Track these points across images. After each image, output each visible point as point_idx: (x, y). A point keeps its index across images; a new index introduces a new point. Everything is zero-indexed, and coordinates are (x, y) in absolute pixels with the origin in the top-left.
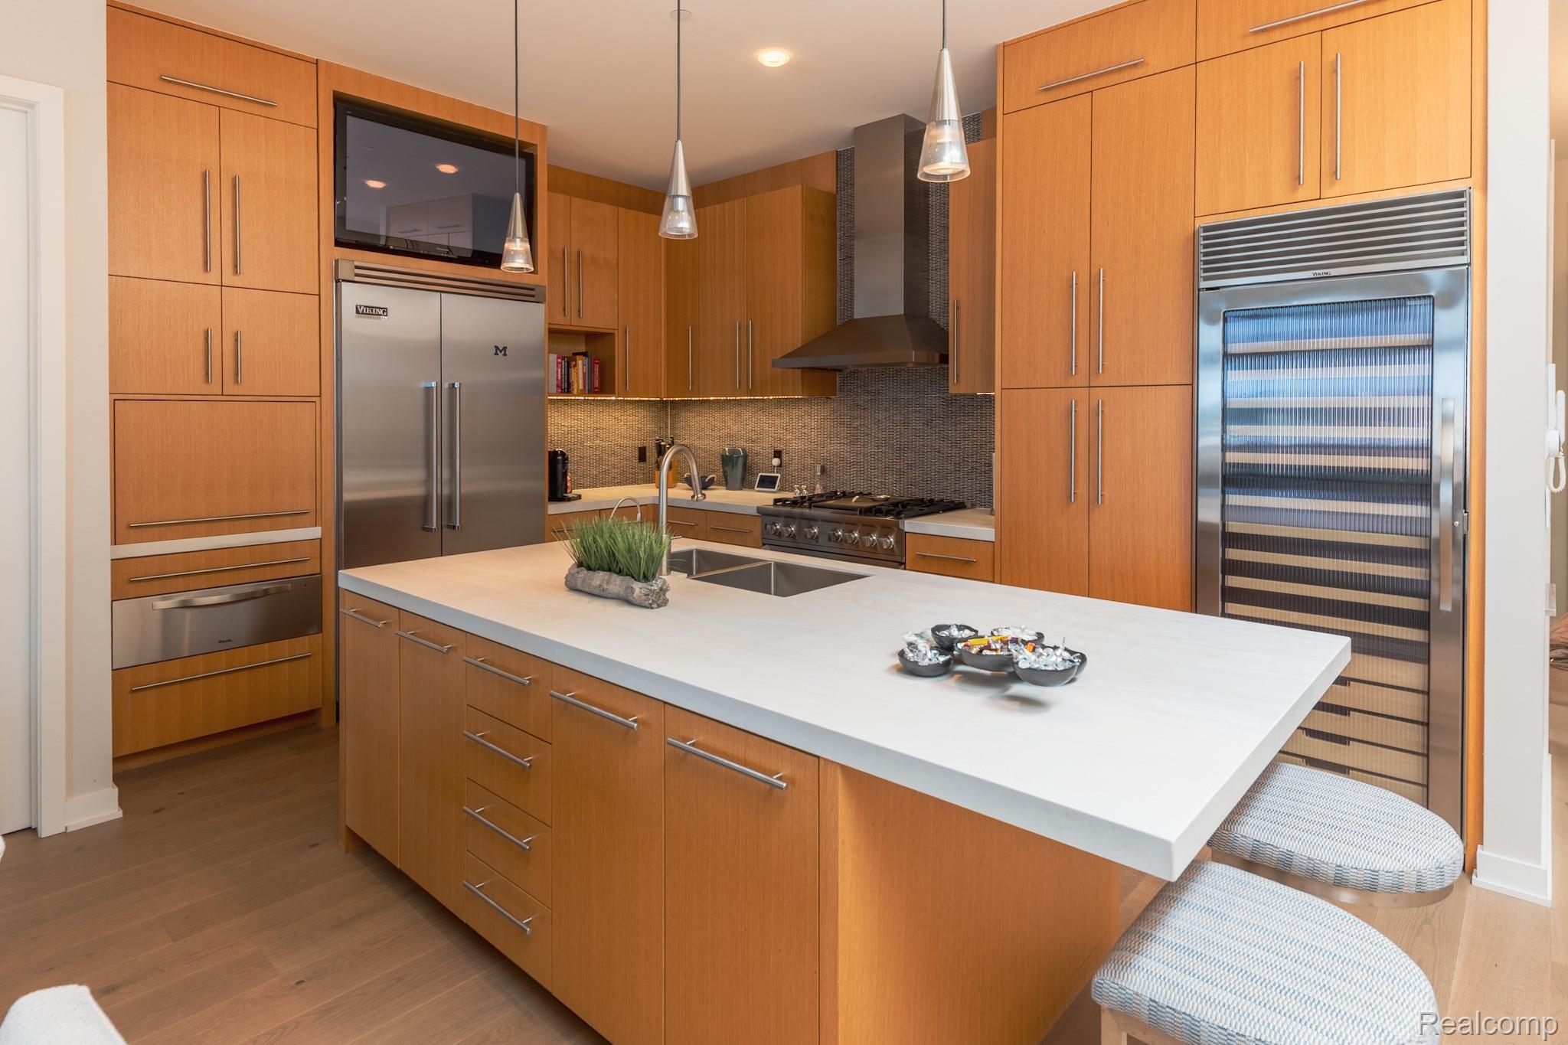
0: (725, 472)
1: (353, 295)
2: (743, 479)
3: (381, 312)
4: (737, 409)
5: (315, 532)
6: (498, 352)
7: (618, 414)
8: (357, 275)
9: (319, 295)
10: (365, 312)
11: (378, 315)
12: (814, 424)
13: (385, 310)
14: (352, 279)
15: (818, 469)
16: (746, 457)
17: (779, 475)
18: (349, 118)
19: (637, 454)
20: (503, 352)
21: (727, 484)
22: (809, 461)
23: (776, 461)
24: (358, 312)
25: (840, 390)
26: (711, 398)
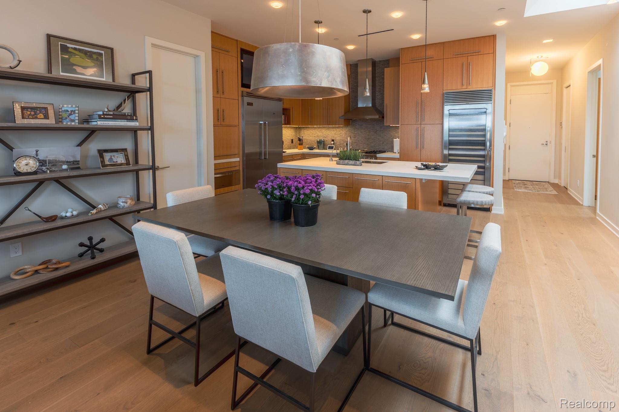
0: (318, 146)
2: (323, 147)
3: (252, 104)
4: (320, 129)
5: (238, 159)
6: (274, 114)
7: (287, 130)
8: (247, 95)
9: (238, 100)
10: (249, 104)
12: (344, 133)
15: (345, 144)
16: (324, 141)
17: (334, 146)
18: (244, 55)
19: (291, 141)
21: (319, 149)
22: (342, 142)
23: (332, 142)
24: (247, 104)
25: (351, 124)
26: (315, 126)
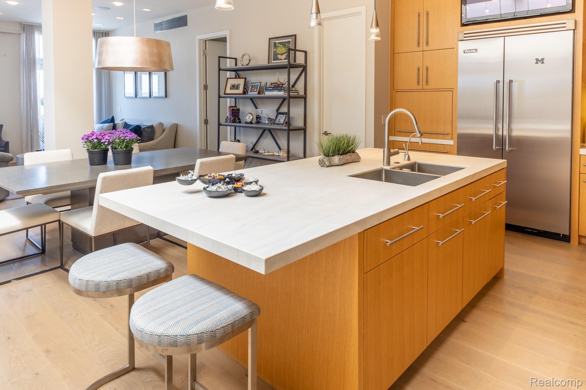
1: (462, 46)
3: (474, 51)
5: (451, 142)
6: (538, 62)
8: (465, 37)
9: (455, 48)
10: (467, 52)
11: (473, 52)
13: (476, 50)
14: (463, 39)
20: (541, 62)
24: (464, 53)
